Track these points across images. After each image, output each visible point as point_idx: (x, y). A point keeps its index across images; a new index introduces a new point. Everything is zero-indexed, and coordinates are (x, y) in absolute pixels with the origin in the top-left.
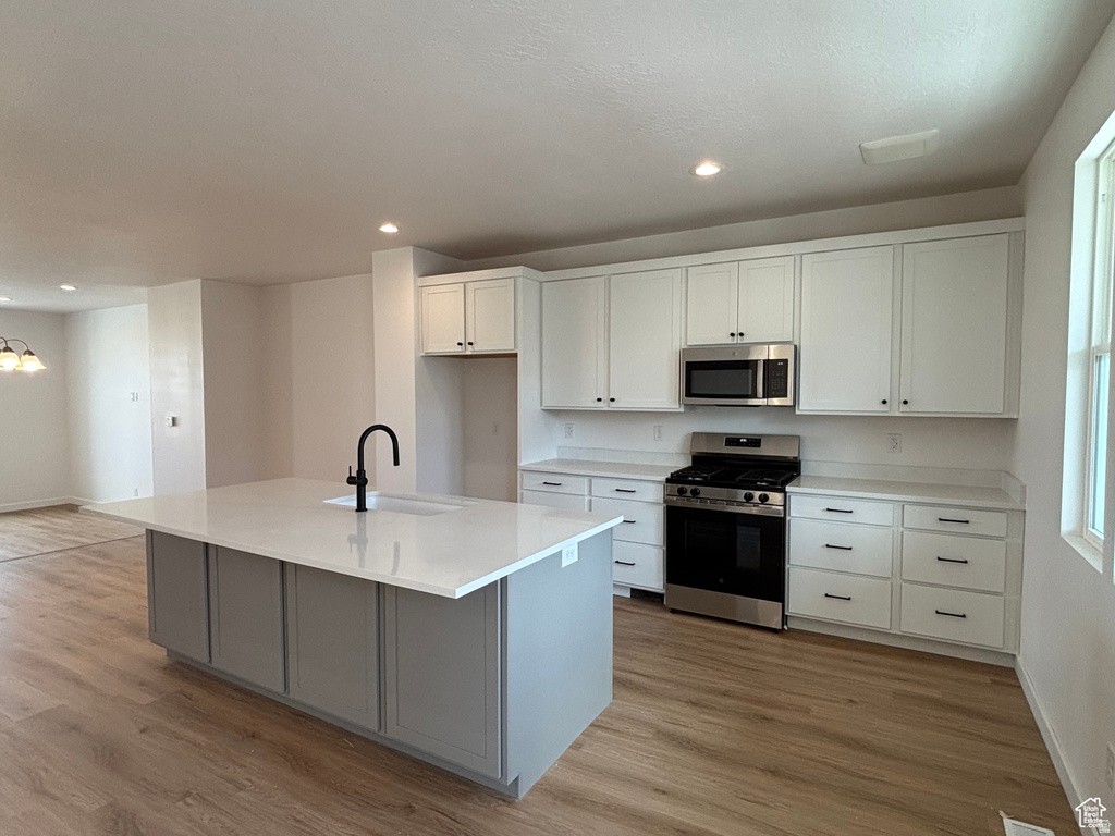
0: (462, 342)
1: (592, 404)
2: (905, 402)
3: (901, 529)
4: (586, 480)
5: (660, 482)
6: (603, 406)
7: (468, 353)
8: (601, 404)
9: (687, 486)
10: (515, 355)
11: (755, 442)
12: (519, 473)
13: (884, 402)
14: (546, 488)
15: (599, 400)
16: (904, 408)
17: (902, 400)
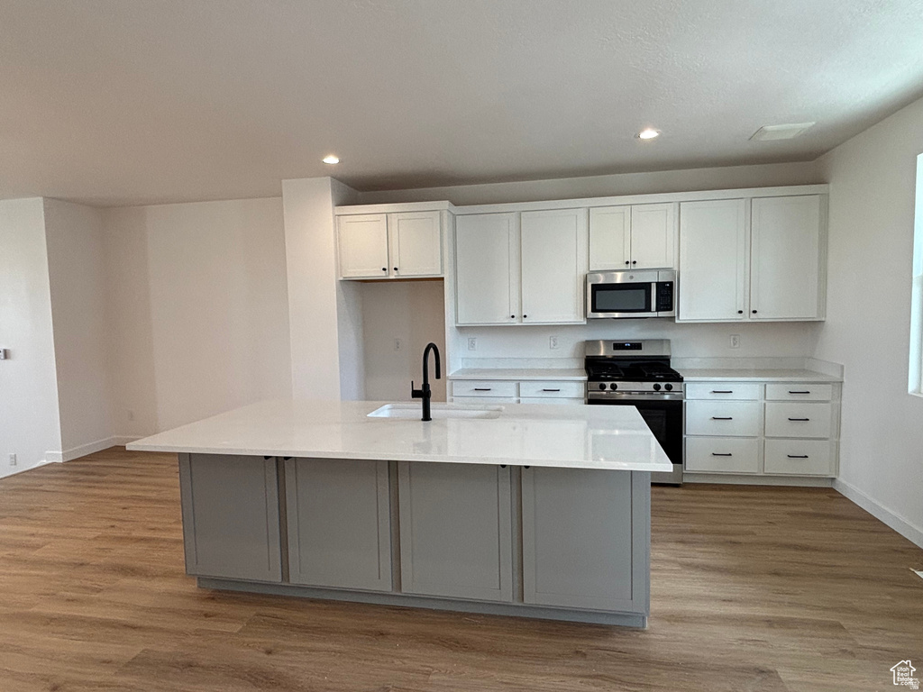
0: (387, 268)
1: (507, 321)
2: (755, 312)
3: (764, 402)
4: (514, 384)
5: (580, 381)
6: (516, 322)
7: (392, 277)
8: (514, 320)
9: (605, 383)
10: (443, 279)
11: (637, 346)
12: (448, 383)
13: (740, 312)
14: (476, 394)
15: (513, 317)
16: (753, 315)
17: (752, 310)
